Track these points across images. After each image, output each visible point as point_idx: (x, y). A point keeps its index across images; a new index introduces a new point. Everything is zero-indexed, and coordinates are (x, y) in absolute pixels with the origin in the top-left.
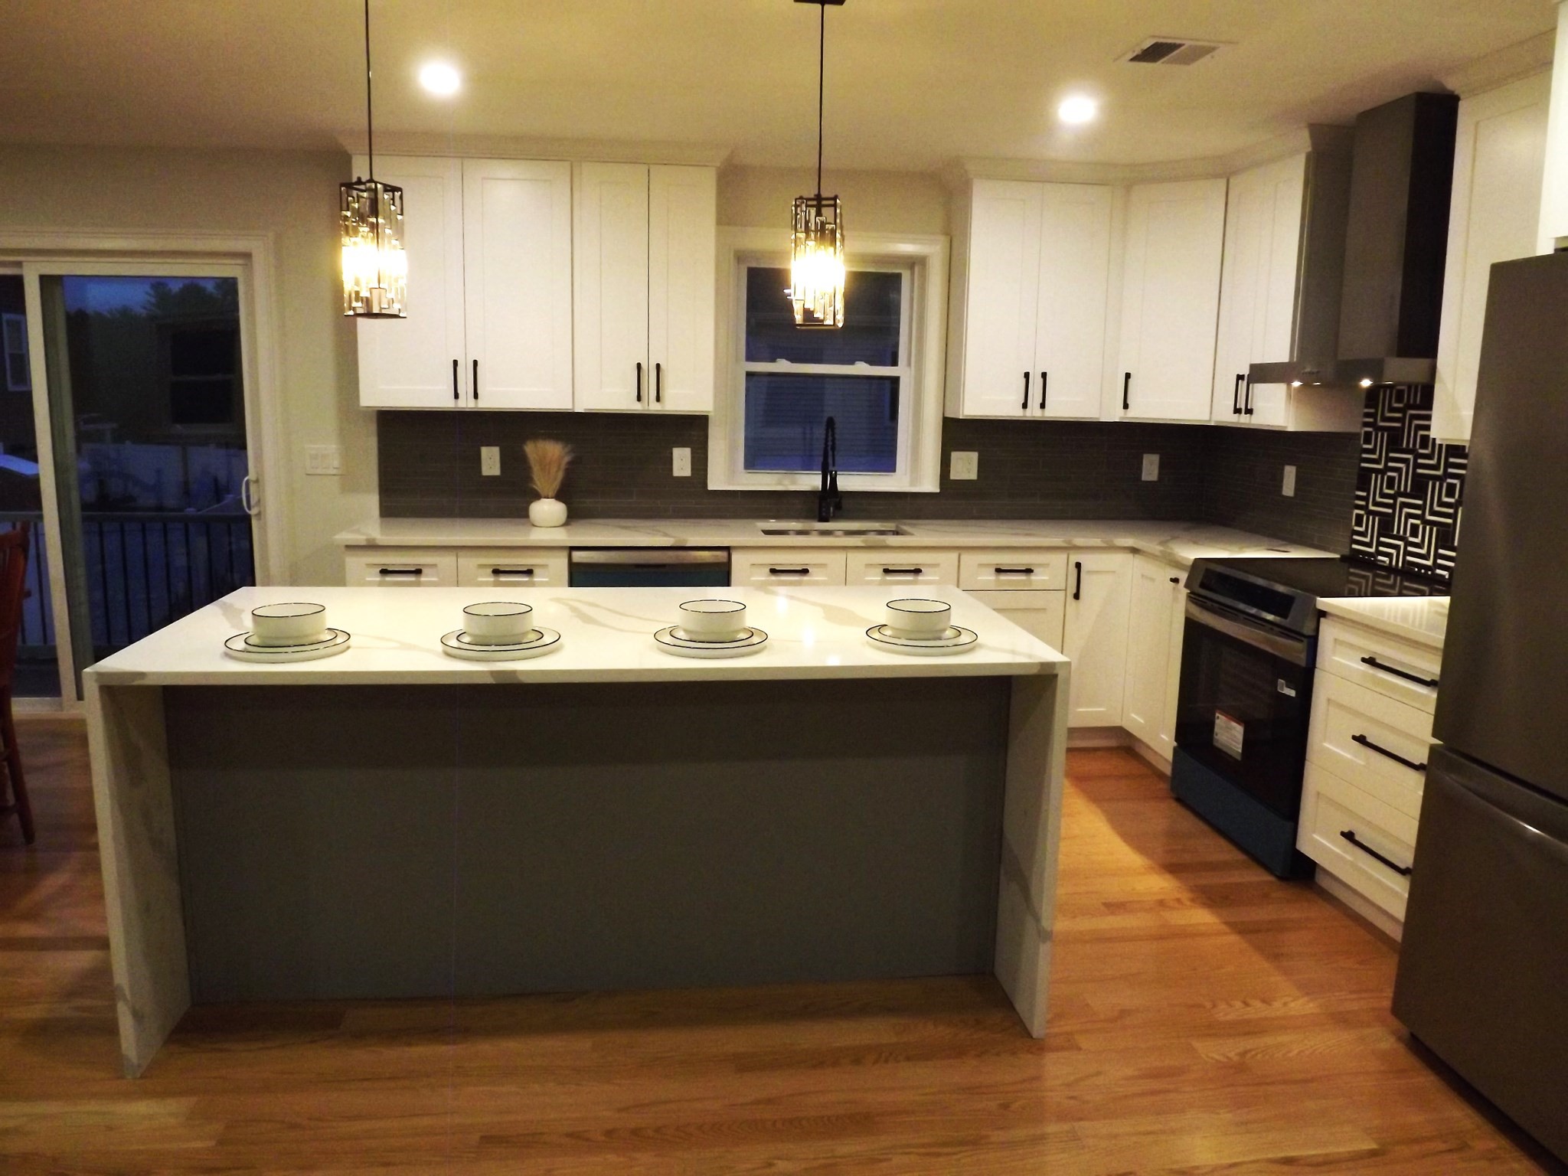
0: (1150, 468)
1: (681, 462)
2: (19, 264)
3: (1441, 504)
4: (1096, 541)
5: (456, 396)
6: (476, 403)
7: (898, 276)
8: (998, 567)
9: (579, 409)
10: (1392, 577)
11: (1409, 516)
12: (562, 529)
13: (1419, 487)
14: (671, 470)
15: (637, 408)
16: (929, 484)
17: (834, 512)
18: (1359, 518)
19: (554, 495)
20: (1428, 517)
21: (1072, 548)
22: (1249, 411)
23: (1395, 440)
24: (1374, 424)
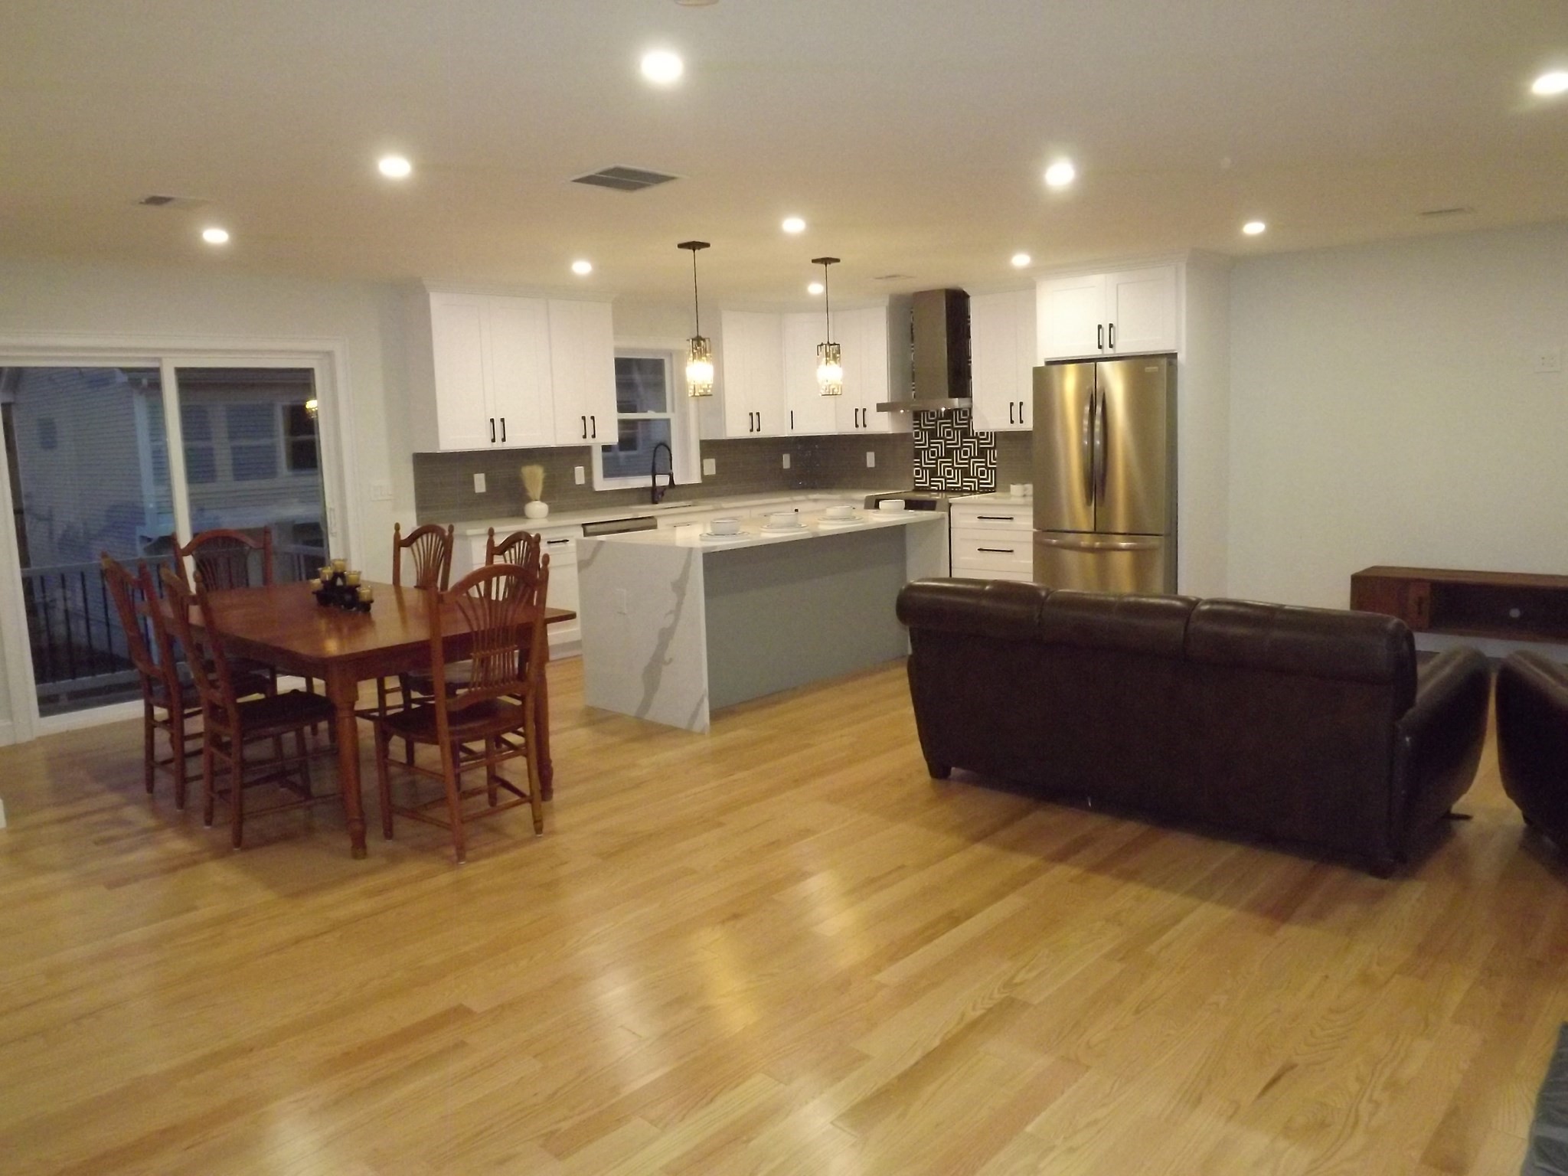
0: (786, 462)
1: (579, 472)
2: (158, 359)
3: (961, 459)
5: (493, 440)
7: (663, 361)
11: (945, 467)
13: (949, 453)
14: (574, 479)
16: (696, 478)
18: (918, 473)
19: (540, 499)
20: (955, 466)
21: (795, 502)
22: (865, 426)
23: (933, 434)
24: (920, 428)
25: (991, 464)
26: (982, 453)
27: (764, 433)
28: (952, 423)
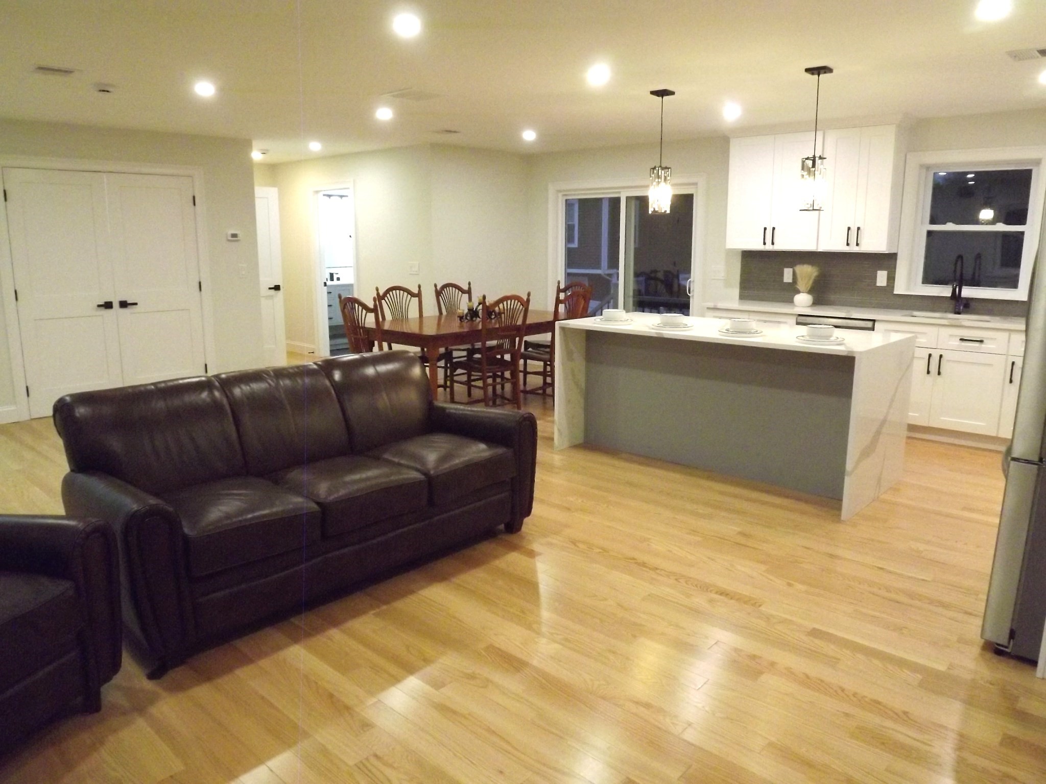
1: (882, 278)
2: (619, 193)
5: (765, 244)
6: (773, 247)
9: (820, 250)
12: (809, 308)
15: (846, 249)
19: (807, 291)
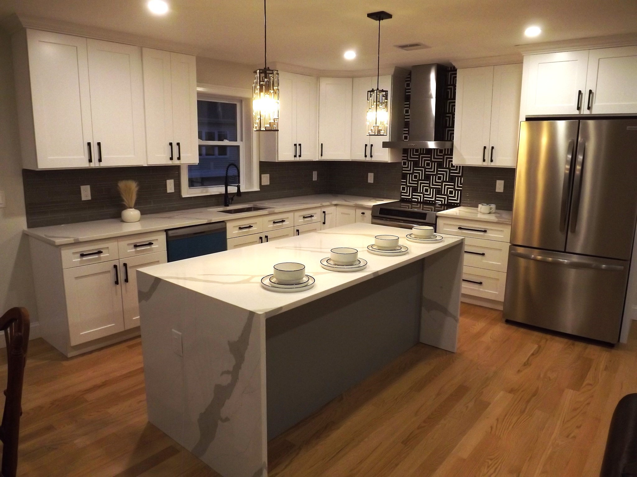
0: (315, 176)
1: (170, 186)
3: (436, 182)
4: (328, 203)
5: (90, 161)
6: (100, 164)
7: (236, 105)
8: (304, 216)
9: (147, 164)
10: (419, 204)
11: (424, 186)
13: (427, 178)
14: (166, 190)
15: (170, 163)
16: (256, 188)
17: (231, 202)
18: (403, 189)
19: (134, 206)
20: (431, 186)
21: (323, 206)
22: (371, 156)
23: (416, 164)
24: (407, 159)
25: (458, 187)
26: (452, 179)
27: (303, 158)
28: (431, 157)
